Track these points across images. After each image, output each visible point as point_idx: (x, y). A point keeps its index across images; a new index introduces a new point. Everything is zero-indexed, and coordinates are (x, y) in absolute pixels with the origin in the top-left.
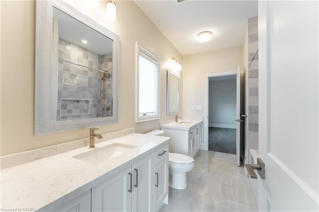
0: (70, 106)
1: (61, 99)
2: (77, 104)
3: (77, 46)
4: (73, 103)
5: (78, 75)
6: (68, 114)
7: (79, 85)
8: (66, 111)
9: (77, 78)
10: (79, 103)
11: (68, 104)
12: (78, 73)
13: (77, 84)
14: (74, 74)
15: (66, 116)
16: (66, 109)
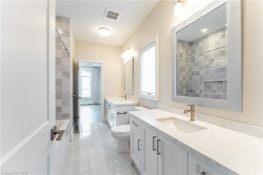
0: (214, 87)
1: (203, 81)
2: (220, 85)
3: (214, 32)
4: (216, 84)
5: (216, 58)
6: (212, 93)
7: (217, 67)
8: (211, 91)
9: (215, 61)
10: (222, 83)
11: (212, 85)
12: (216, 57)
13: (216, 66)
14: (212, 59)
15: (207, 94)
16: (211, 89)
